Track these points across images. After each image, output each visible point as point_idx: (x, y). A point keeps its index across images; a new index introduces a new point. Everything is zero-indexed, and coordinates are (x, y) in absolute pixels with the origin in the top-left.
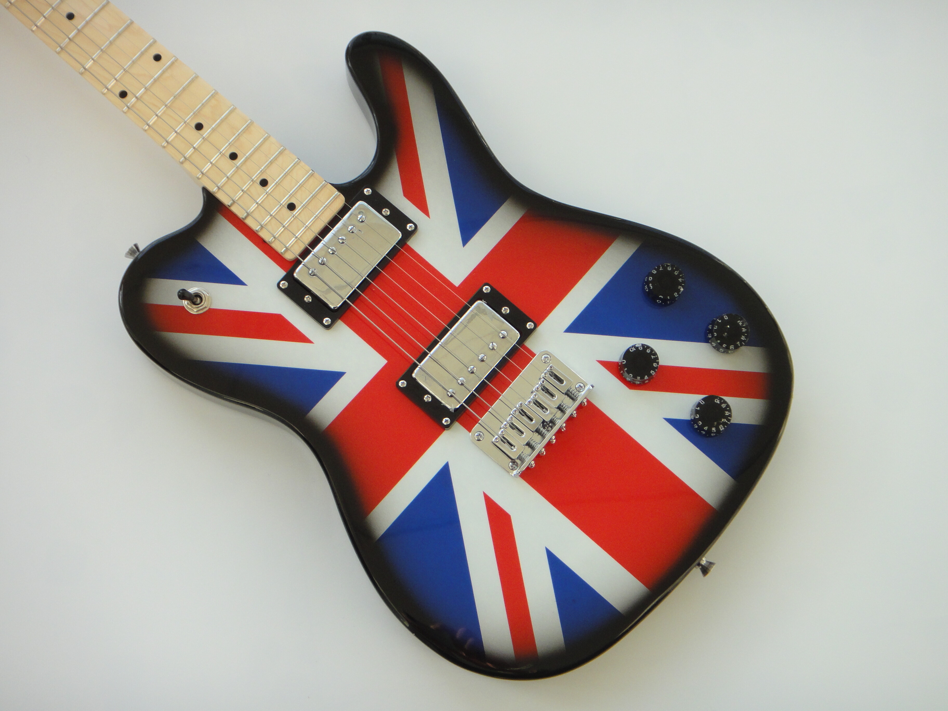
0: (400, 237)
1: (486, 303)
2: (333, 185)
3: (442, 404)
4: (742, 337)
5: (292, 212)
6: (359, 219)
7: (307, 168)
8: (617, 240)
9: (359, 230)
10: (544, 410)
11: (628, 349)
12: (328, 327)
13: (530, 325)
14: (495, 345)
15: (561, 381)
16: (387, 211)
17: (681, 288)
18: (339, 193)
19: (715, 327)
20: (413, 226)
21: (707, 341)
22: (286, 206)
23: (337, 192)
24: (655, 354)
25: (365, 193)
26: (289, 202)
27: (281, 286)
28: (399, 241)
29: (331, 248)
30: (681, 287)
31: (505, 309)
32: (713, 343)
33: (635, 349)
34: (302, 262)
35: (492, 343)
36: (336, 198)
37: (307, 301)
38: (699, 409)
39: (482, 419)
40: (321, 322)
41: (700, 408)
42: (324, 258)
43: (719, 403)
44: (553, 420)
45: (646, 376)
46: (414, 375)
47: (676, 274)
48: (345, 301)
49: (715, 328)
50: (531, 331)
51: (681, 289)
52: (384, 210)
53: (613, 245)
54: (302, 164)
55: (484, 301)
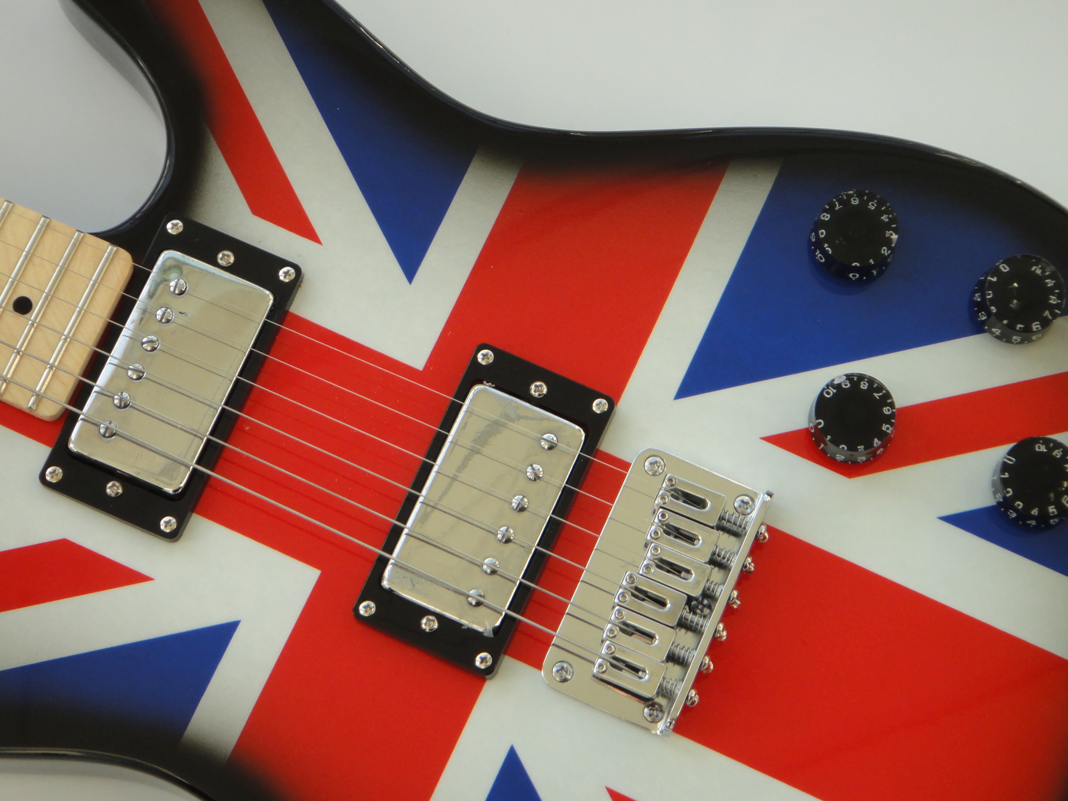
0: (271, 302)
1: (494, 385)
2: (97, 235)
3: (463, 628)
4: (1050, 299)
5: (27, 316)
6: (172, 289)
7: (32, 214)
8: (726, 174)
9: (181, 313)
10: (683, 574)
11: (821, 396)
12: (174, 536)
13: (599, 405)
14: (539, 469)
15: (699, 503)
16: (228, 256)
17: (891, 234)
18: (115, 248)
19: (989, 294)
20: (292, 271)
21: (978, 328)
22: (11, 308)
23: (110, 247)
24: (881, 388)
25: (170, 231)
26: (15, 297)
27: (48, 478)
28: (271, 310)
29: (131, 367)
30: (891, 232)
31: (536, 386)
32: (993, 330)
33: (835, 391)
34: (78, 415)
35: (531, 465)
36: (111, 260)
37: (113, 495)
38: (1007, 475)
39: (558, 633)
40: (154, 529)
41: (1009, 474)
42: (122, 393)
43: (1045, 450)
44: (709, 589)
45: (876, 440)
46: (385, 584)
47: (873, 208)
48: (195, 470)
49: (988, 297)
50: (606, 417)
51: (892, 237)
52: (220, 255)
53: (723, 187)
54: (19, 209)
55: (488, 382)
